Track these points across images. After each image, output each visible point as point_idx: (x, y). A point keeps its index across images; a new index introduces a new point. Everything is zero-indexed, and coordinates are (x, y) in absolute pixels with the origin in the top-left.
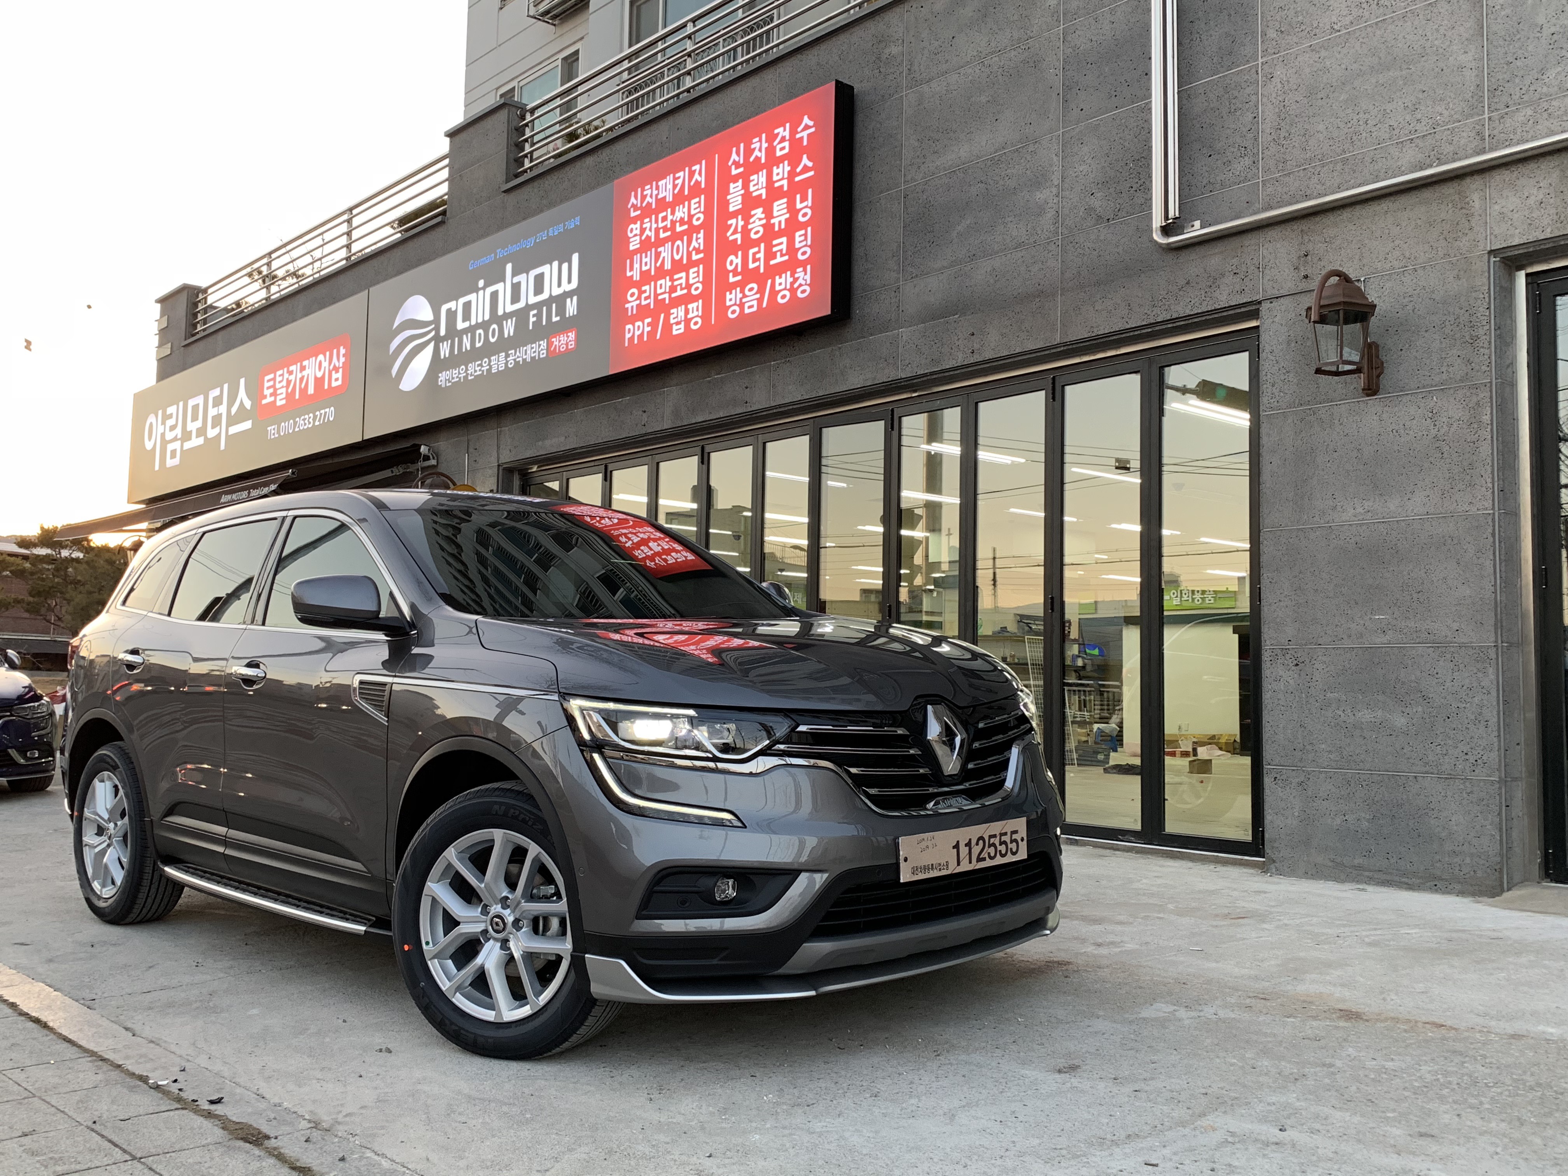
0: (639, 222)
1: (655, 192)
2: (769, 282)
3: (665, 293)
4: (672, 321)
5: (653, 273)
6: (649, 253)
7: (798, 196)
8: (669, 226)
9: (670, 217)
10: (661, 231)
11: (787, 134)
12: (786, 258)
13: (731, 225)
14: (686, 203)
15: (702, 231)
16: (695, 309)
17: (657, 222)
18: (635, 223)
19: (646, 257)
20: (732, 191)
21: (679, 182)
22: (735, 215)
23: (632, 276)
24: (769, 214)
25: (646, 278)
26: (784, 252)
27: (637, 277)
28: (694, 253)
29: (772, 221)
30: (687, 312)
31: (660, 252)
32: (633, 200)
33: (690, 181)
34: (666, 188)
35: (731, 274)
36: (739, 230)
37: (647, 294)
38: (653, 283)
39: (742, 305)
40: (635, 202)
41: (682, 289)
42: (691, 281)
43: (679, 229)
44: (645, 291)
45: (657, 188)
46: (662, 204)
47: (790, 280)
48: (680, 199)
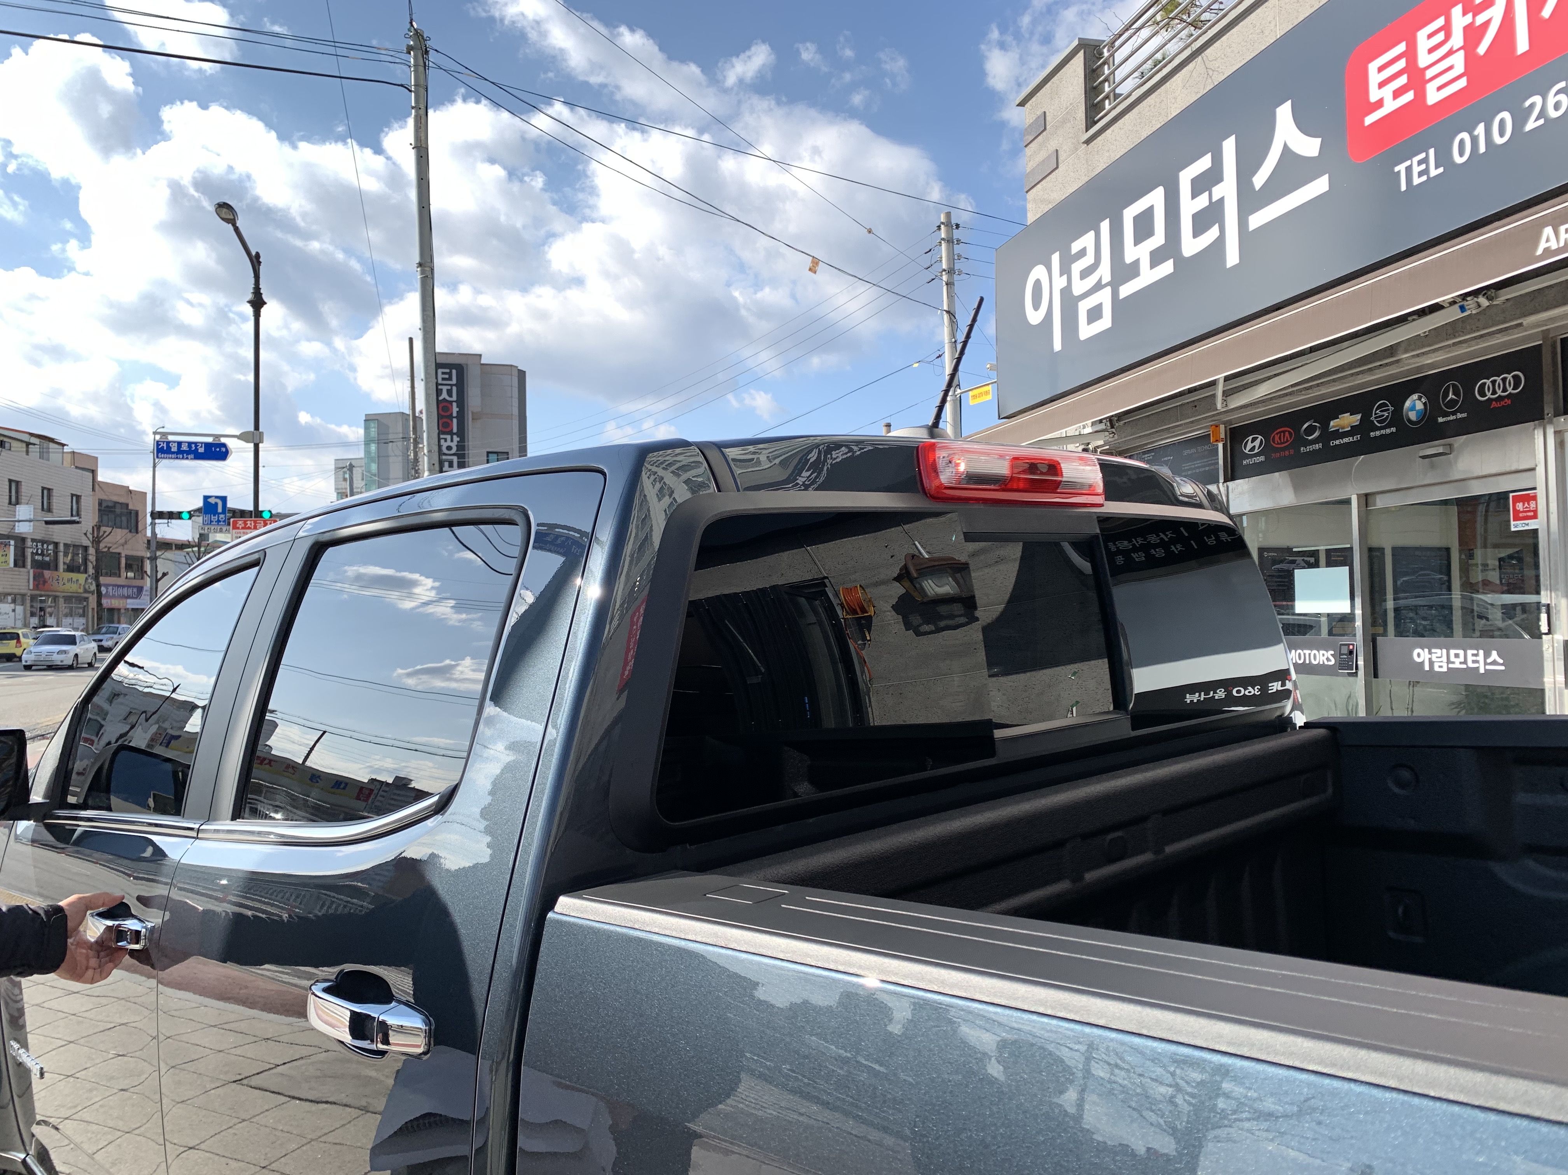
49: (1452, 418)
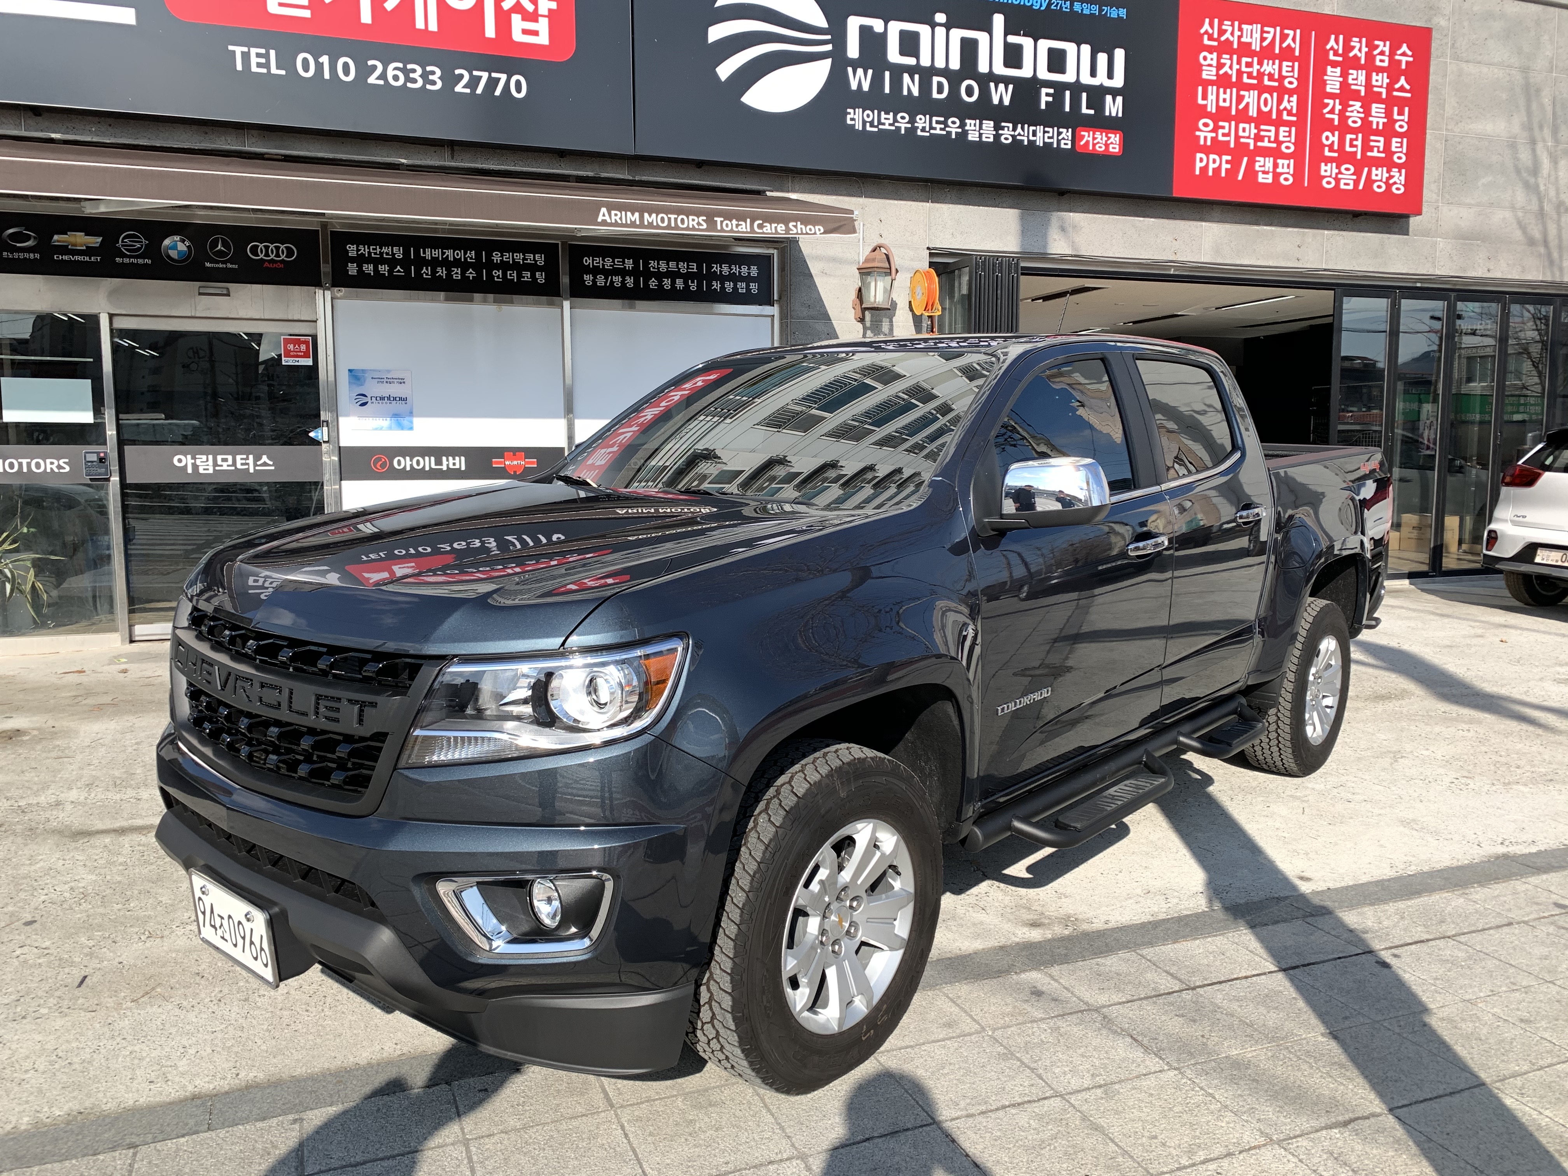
0: (1215, 54)
1: (1237, 33)
2: (1366, 169)
3: (1249, 137)
4: (1257, 168)
5: (1233, 112)
6: (1228, 91)
7: (1396, 109)
8: (1255, 74)
9: (1256, 66)
10: (1245, 75)
11: (1387, 50)
12: (1383, 155)
13: (1328, 105)
14: (1277, 62)
15: (1295, 96)
16: (1286, 167)
17: (1239, 63)
18: (1211, 53)
19: (1225, 93)
20: (1329, 73)
21: (1270, 37)
22: (1332, 96)
23: (1206, 106)
24: (1367, 111)
25: (1222, 114)
26: (1381, 149)
27: (1212, 108)
28: (1285, 113)
29: (1371, 119)
30: (1276, 165)
31: (1243, 96)
32: (1206, 26)
33: (1282, 42)
34: (1252, 35)
35: (1327, 149)
36: (1337, 112)
37: (1226, 131)
38: (1233, 123)
39: (1337, 180)
40: (1210, 31)
41: (1270, 141)
42: (1281, 138)
43: (1267, 82)
44: (1223, 127)
45: (1240, 29)
46: (1245, 49)
47: (1386, 175)
48: (1266, 53)
49: (221, 266)
